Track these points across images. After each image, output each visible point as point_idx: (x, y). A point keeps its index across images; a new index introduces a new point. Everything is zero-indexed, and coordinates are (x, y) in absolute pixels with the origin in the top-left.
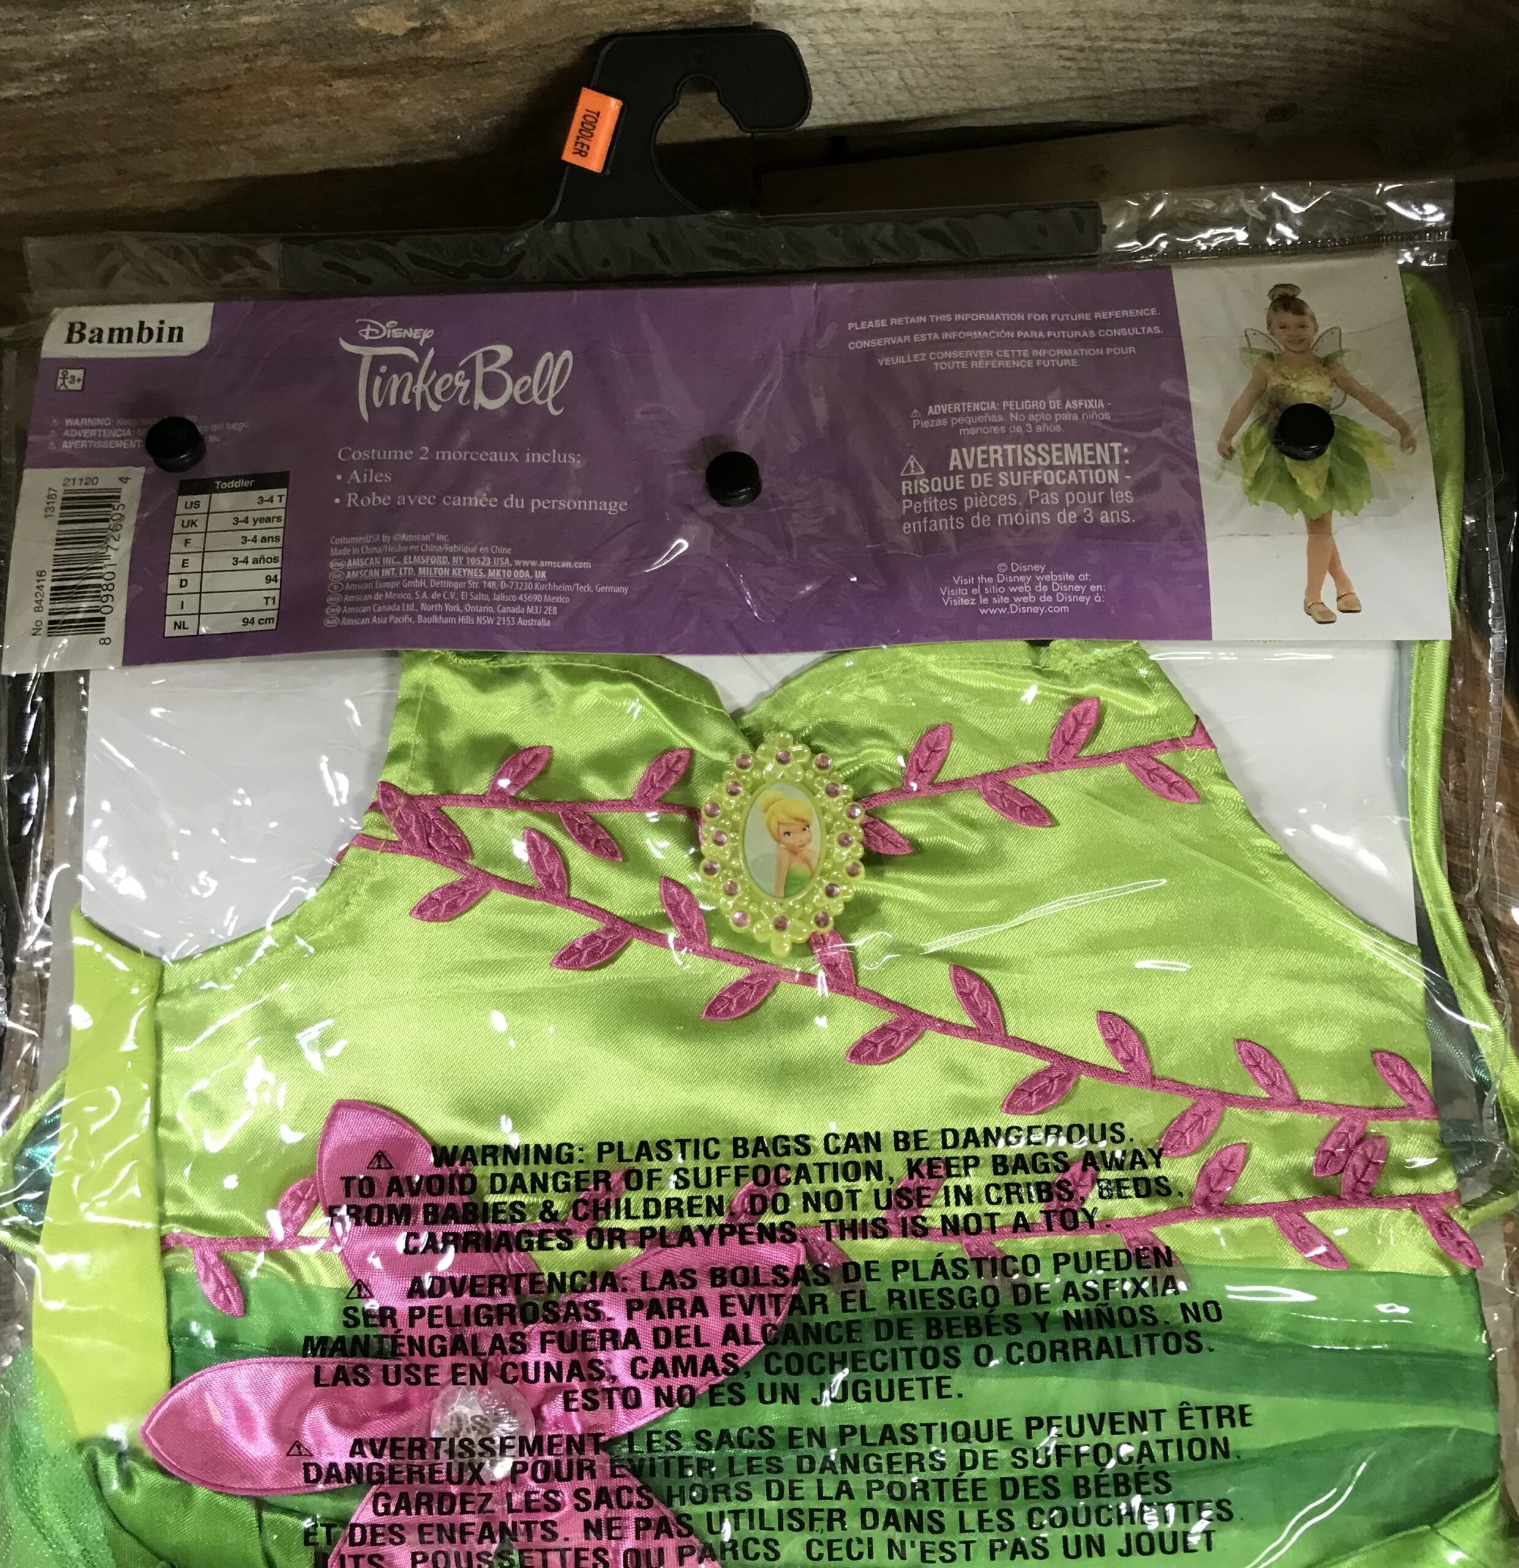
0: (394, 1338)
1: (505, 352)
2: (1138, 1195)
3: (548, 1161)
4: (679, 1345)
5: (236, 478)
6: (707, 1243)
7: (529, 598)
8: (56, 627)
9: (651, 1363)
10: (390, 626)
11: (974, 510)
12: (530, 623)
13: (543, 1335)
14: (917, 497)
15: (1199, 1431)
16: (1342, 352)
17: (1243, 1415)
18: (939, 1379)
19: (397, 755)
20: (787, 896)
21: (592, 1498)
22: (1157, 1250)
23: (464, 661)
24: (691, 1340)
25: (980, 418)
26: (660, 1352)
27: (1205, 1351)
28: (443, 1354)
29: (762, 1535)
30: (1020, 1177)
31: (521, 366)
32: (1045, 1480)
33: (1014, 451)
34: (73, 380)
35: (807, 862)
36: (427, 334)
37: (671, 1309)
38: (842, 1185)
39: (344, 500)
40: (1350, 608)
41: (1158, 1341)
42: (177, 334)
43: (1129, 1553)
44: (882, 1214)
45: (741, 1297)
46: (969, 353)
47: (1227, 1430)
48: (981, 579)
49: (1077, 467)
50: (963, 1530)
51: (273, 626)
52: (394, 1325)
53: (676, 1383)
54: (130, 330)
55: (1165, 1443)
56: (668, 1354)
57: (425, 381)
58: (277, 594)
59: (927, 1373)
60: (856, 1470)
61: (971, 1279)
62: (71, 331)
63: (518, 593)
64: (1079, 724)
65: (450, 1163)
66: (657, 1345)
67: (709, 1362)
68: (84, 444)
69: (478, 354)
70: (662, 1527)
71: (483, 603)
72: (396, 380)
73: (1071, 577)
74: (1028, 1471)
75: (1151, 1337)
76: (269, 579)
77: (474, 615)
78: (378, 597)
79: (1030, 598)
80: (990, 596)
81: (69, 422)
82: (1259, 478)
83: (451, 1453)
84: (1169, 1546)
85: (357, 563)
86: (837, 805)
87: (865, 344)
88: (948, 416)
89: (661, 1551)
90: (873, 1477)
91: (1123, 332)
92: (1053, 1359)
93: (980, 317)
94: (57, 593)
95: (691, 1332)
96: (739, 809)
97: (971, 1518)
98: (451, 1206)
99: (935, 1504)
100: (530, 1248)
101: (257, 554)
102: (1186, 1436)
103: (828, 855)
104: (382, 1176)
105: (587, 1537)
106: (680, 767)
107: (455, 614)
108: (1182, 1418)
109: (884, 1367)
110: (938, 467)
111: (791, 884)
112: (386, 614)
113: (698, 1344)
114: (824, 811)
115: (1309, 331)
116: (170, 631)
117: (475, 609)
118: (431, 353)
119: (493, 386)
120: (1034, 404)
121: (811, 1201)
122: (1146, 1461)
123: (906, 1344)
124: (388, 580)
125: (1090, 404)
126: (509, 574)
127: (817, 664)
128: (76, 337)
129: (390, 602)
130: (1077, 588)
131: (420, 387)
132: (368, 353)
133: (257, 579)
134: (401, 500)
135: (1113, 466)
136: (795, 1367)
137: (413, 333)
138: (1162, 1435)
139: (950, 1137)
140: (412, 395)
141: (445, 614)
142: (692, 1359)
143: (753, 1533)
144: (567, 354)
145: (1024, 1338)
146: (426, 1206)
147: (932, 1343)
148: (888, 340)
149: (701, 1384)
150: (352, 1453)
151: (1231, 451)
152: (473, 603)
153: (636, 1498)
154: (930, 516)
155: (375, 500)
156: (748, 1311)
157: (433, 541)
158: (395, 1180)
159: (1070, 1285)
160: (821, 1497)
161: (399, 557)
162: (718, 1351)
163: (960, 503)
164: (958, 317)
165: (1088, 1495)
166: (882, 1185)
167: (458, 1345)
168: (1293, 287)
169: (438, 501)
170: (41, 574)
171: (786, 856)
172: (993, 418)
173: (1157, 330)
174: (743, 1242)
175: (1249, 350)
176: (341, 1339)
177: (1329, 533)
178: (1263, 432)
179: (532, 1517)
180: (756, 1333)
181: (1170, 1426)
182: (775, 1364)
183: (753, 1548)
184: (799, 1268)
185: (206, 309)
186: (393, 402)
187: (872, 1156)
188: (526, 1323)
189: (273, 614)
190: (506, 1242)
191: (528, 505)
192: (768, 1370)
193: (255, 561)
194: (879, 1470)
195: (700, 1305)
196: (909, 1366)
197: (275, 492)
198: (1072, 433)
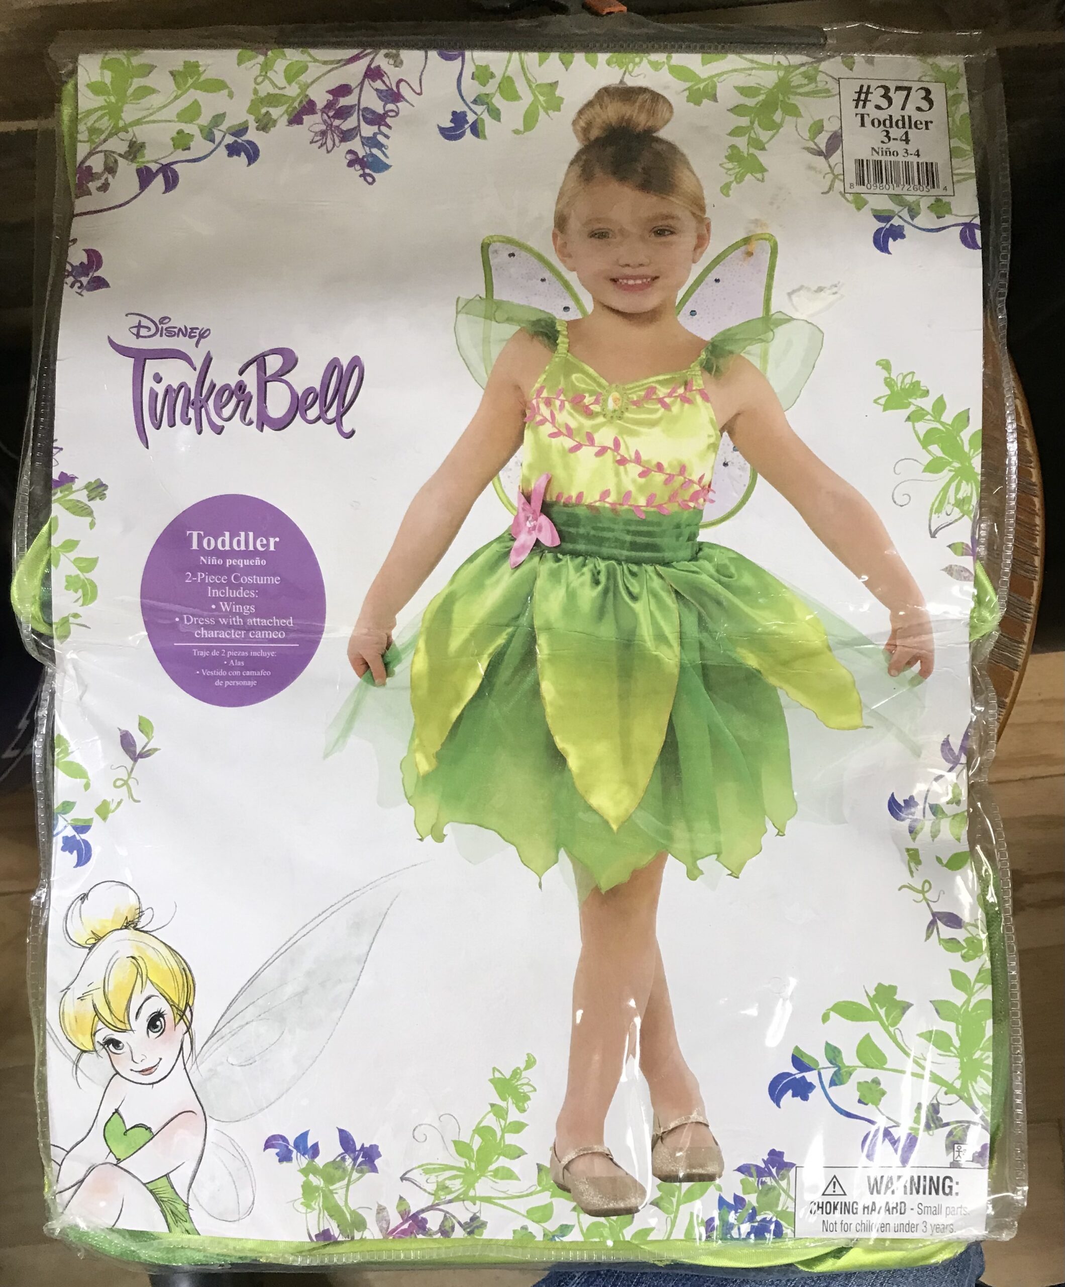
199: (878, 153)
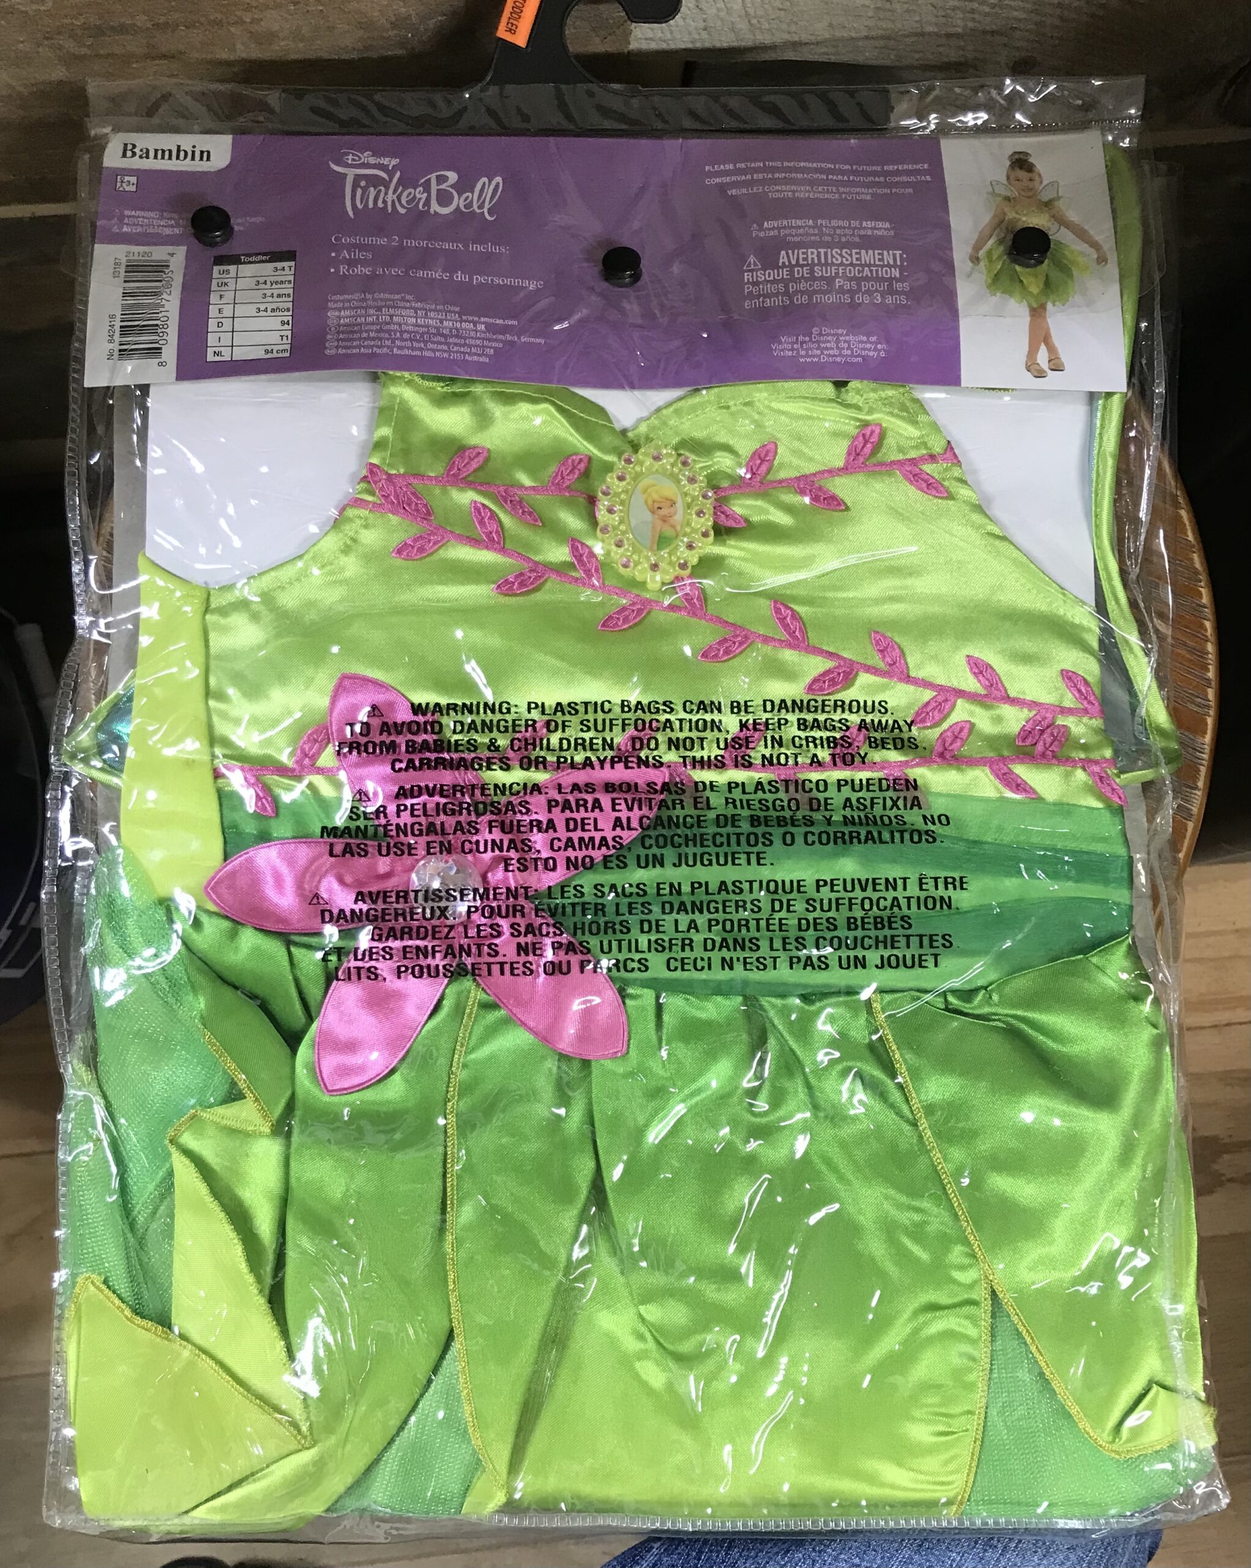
0: (385, 826)
1: (453, 176)
2: (896, 748)
3: (493, 711)
4: (583, 830)
5: (257, 254)
6: (602, 768)
7: (473, 342)
8: (126, 354)
9: (564, 840)
10: (374, 355)
11: (796, 292)
12: (475, 358)
13: (490, 822)
14: (755, 284)
15: (932, 892)
16: (1059, 198)
17: (962, 883)
18: (758, 854)
19: (379, 445)
20: (659, 549)
21: (523, 930)
22: (907, 781)
23: (427, 383)
24: (591, 827)
25: (801, 231)
26: (570, 834)
27: (938, 842)
28: (421, 834)
29: (637, 956)
30: (817, 734)
31: (465, 185)
32: (828, 920)
33: (826, 254)
34: (129, 184)
35: (673, 527)
36: (395, 162)
37: (578, 806)
38: (694, 734)
39: (337, 271)
40: (1057, 367)
41: (907, 836)
42: (205, 155)
43: (883, 966)
44: (722, 752)
45: (626, 800)
46: (794, 188)
47: (951, 891)
48: (801, 338)
49: (869, 266)
50: (772, 949)
51: (287, 354)
52: (386, 816)
53: (580, 854)
54: (170, 151)
55: (909, 899)
56: (575, 836)
57: (395, 191)
58: (289, 333)
59: (750, 849)
60: (701, 912)
61: (781, 794)
62: (125, 151)
63: (465, 338)
64: (866, 442)
65: (424, 714)
66: (568, 830)
67: (604, 840)
68: (139, 229)
69: (433, 176)
70: (570, 948)
71: (441, 343)
72: (372, 192)
73: (865, 339)
74: (816, 914)
75: (902, 832)
76: (283, 323)
77: (434, 351)
78: (365, 335)
79: (836, 352)
80: (807, 350)
81: (127, 213)
82: (996, 278)
83: (426, 899)
84: (909, 963)
85: (348, 313)
86: (695, 490)
87: (718, 180)
88: (779, 228)
89: (569, 962)
90: (712, 916)
91: (905, 179)
92: (835, 843)
93: (802, 164)
94: (125, 331)
95: (592, 821)
96: (626, 491)
97: (778, 944)
98: (425, 741)
99: (753, 933)
100: (481, 768)
101: (274, 306)
102: (922, 895)
103: (688, 524)
104: (376, 722)
105: (519, 954)
106: (582, 466)
107: (421, 349)
108: (921, 884)
109: (722, 844)
110: (770, 262)
111: (662, 541)
112: (372, 347)
113: (596, 829)
114: (686, 494)
115: (1036, 183)
116: (210, 357)
117: (435, 346)
118: (398, 174)
119: (444, 198)
120: (841, 223)
121: (673, 744)
122: (896, 909)
123: (738, 830)
124: (373, 324)
125: (880, 224)
126: (458, 325)
127: (680, 399)
128: (129, 154)
129: (373, 339)
130: (868, 346)
131: (391, 197)
132: (351, 173)
133: (274, 323)
134: (379, 271)
135: (895, 266)
136: (661, 843)
137: (385, 161)
138: (908, 894)
139: (769, 704)
140: (384, 202)
141: (413, 349)
142: (592, 839)
143: (630, 956)
144: (499, 179)
145: (815, 830)
146: (407, 742)
147: (755, 830)
148: (734, 178)
149: (598, 855)
150: (356, 902)
151: (978, 259)
152: (433, 343)
153: (551, 930)
154: (765, 296)
155: (359, 270)
156: (630, 809)
157: (403, 299)
158: (385, 724)
159: (848, 800)
160: (677, 931)
161: (379, 309)
162: (609, 835)
163: (786, 287)
164: (786, 164)
165: (856, 928)
166: (722, 737)
167: (431, 829)
168: (1027, 154)
169: (407, 272)
170: (112, 317)
171: (659, 523)
172: (811, 231)
173: (928, 178)
174: (627, 767)
175: (993, 194)
176: (347, 828)
177: (1045, 317)
178: (1001, 248)
179: (480, 941)
180: (635, 824)
181: (913, 890)
182: (648, 842)
183: (630, 965)
184: (665, 784)
185: (228, 139)
186: (371, 205)
187: (716, 717)
188: (478, 815)
189: (288, 347)
190: (462, 764)
191: (471, 279)
192: (644, 847)
193: (273, 310)
194: (717, 911)
195: (597, 805)
196: (739, 844)
197: (286, 264)
198: (869, 243)
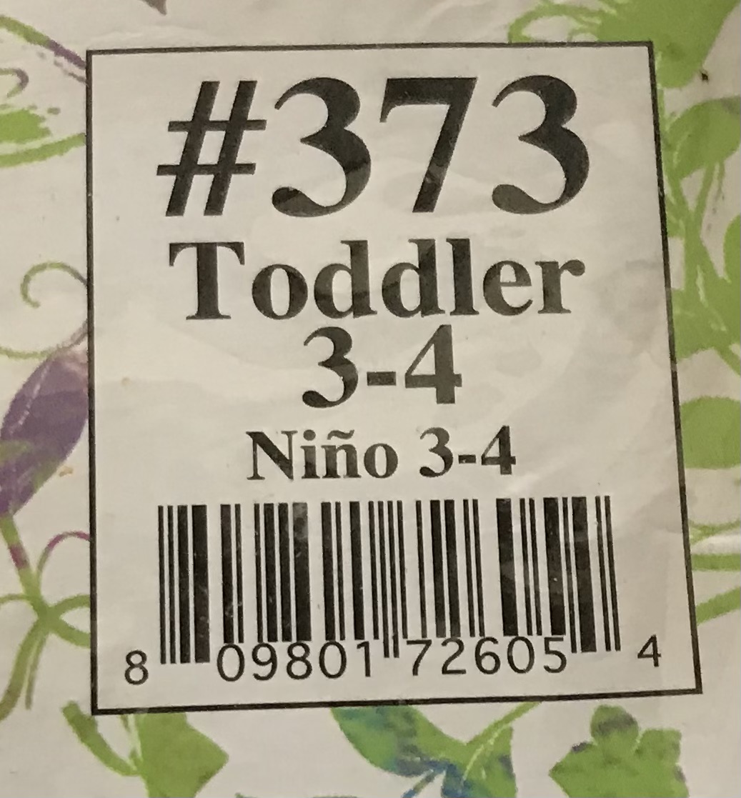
199: (285, 464)
